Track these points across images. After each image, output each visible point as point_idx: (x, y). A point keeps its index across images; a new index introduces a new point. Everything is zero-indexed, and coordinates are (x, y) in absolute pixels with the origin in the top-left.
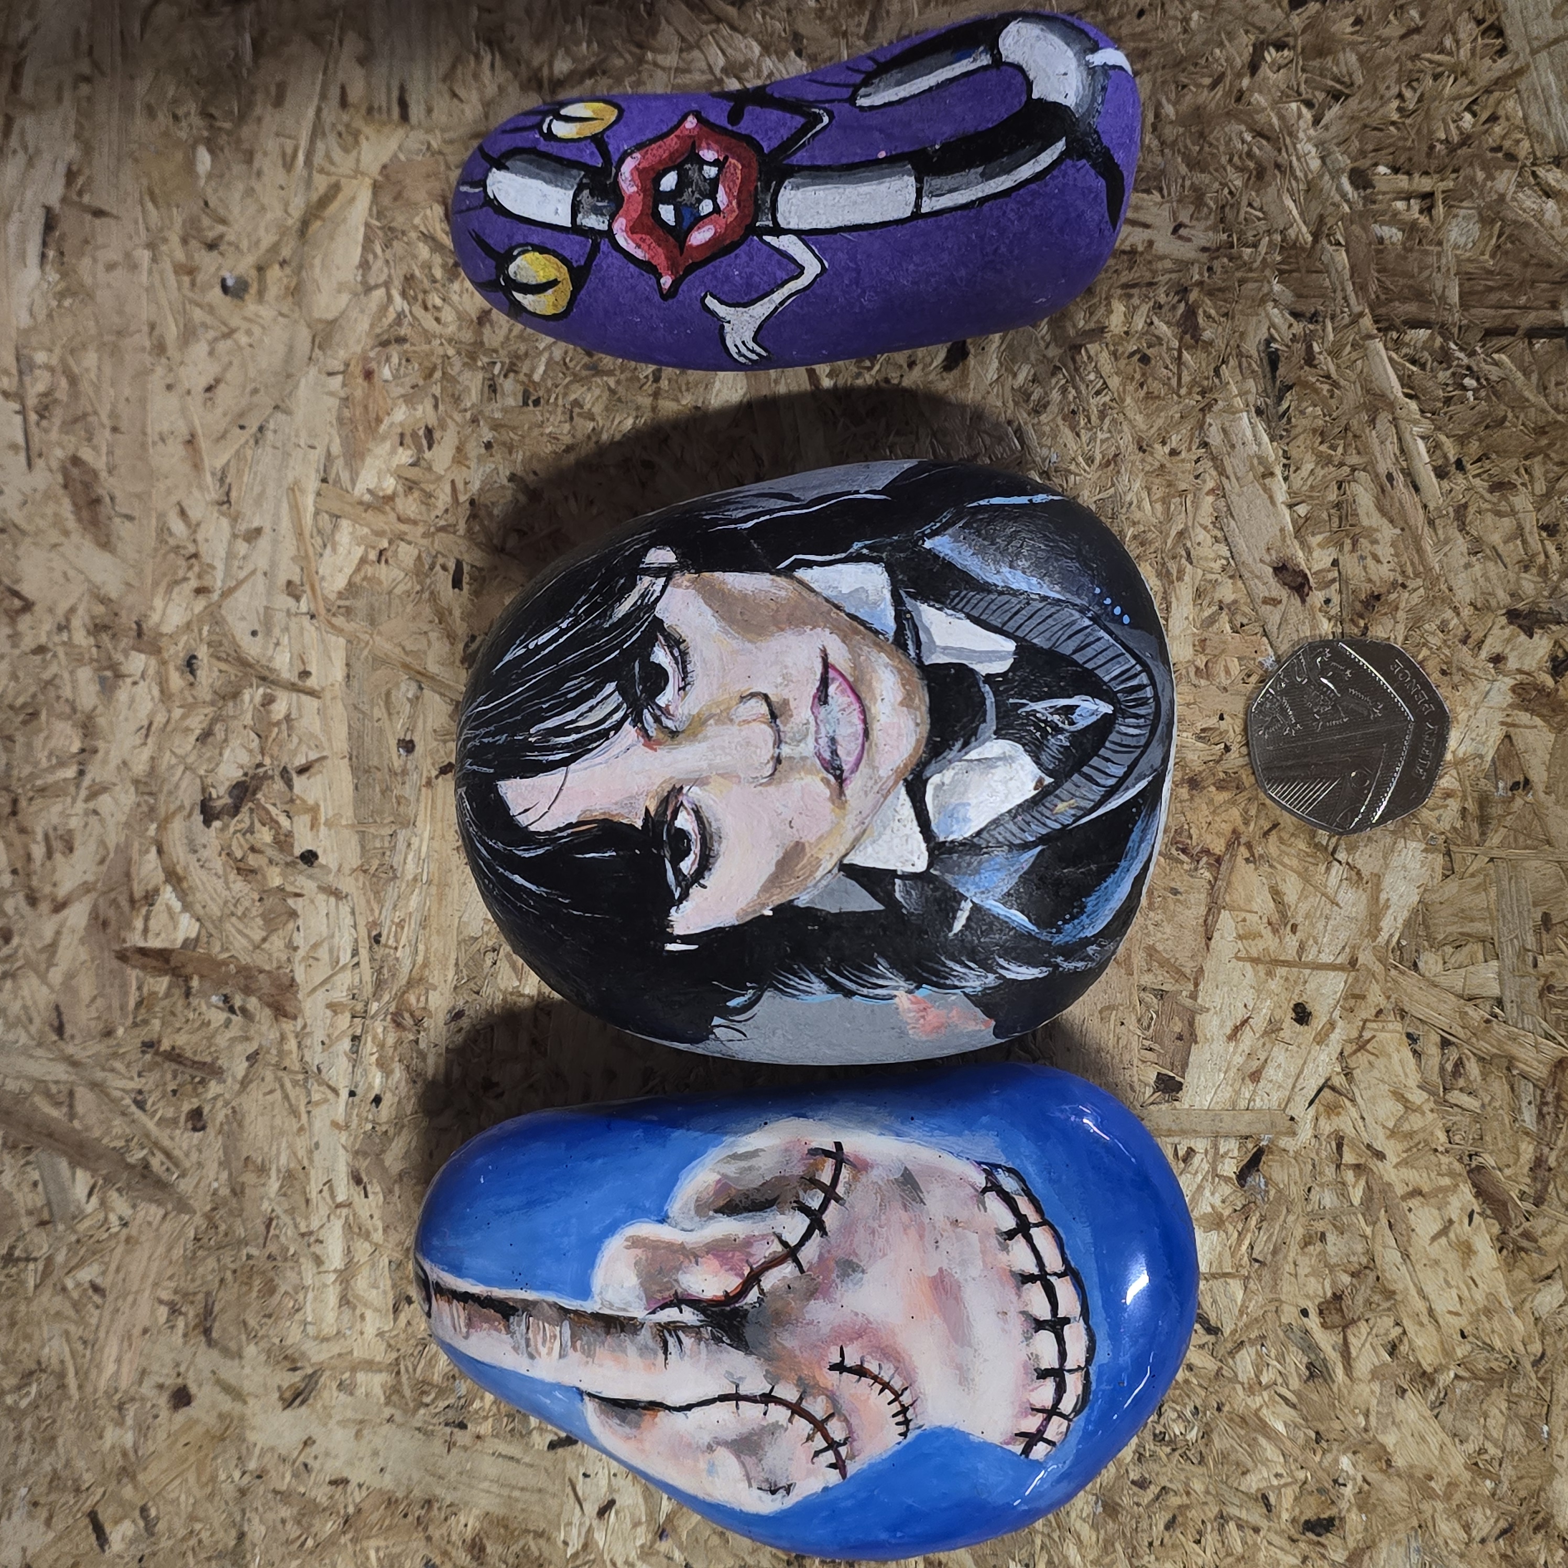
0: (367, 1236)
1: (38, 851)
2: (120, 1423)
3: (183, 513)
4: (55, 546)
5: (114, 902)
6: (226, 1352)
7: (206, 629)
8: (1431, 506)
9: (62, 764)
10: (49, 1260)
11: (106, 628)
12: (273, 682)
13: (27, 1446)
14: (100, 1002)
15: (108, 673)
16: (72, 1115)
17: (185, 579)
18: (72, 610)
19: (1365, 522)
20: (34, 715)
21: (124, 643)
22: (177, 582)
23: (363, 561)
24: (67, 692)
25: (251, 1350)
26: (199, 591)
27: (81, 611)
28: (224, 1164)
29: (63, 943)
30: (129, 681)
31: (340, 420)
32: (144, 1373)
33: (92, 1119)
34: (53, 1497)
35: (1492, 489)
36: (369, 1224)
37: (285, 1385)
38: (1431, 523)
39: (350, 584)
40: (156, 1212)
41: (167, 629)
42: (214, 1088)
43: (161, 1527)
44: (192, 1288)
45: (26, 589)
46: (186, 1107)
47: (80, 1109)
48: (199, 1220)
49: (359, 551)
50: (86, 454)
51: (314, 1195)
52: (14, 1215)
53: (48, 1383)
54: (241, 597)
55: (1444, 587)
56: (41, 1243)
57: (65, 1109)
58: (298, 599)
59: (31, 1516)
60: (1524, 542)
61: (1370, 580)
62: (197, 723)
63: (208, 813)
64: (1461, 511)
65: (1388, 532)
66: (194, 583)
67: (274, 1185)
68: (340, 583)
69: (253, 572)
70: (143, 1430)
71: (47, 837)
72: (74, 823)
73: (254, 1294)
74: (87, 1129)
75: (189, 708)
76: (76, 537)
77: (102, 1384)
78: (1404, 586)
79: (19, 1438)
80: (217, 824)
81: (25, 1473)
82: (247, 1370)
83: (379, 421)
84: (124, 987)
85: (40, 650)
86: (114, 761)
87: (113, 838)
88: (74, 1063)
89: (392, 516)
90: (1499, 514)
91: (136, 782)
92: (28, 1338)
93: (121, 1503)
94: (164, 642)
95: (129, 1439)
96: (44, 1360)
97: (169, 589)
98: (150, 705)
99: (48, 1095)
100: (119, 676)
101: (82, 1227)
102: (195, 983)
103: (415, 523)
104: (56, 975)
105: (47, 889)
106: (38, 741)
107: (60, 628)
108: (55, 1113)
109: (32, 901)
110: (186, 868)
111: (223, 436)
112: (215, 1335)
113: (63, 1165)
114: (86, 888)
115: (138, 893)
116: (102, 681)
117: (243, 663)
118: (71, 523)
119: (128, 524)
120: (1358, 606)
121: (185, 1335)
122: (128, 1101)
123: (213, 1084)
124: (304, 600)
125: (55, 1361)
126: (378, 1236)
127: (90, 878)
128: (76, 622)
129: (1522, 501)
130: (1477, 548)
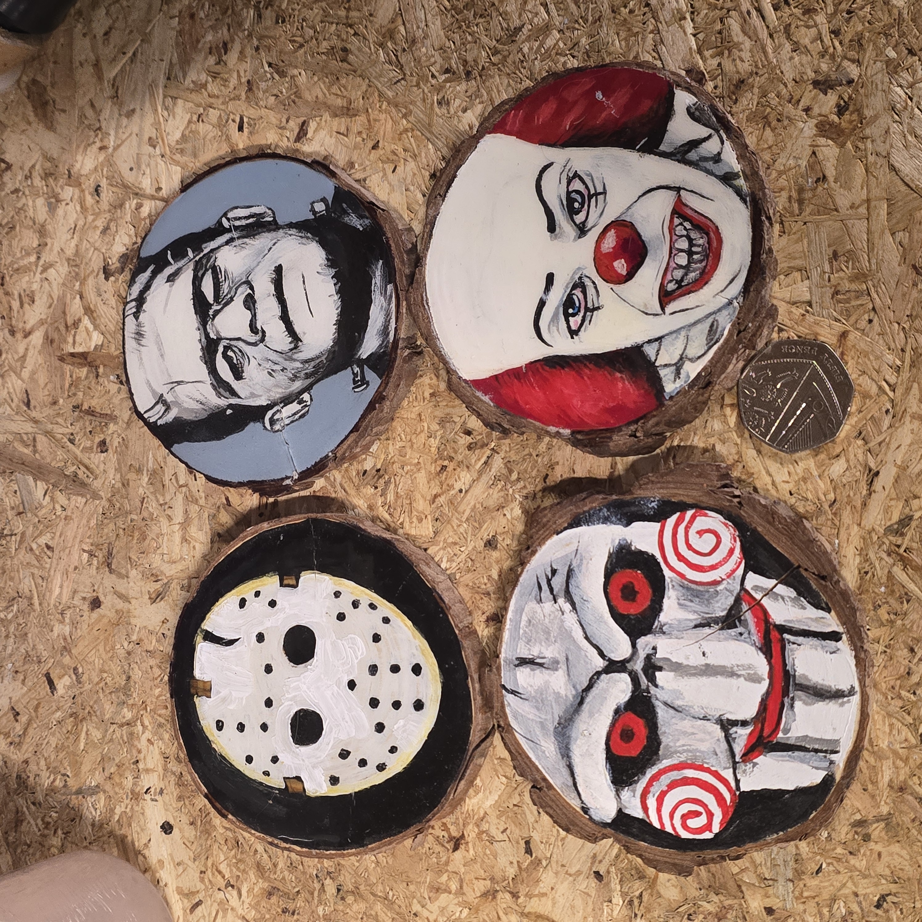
0: (196, 502)
1: (16, 305)
2: (62, 622)
3: (92, 105)
4: (24, 131)
5: (57, 328)
6: (120, 576)
7: (105, 169)
8: (771, 27)
9: (28, 254)
10: (23, 534)
11: (51, 174)
12: (141, 196)
13: (11, 640)
14: (50, 386)
15: (53, 200)
16: (35, 451)
17: (94, 142)
18: (33, 166)
19: (735, 39)
20: (13, 228)
21: (61, 182)
22: (89, 145)
23: (190, 122)
24: (31, 213)
25: (133, 573)
26: (101, 149)
27: (37, 167)
28: (118, 470)
29: (30, 354)
30: (64, 203)
31: (177, 44)
32: (75, 592)
33: (46, 453)
34: (26, 667)
35: (804, 14)
36: (197, 495)
37: (152, 590)
38: (771, 36)
39: (183, 135)
40: (81, 500)
41: (83, 172)
42: (112, 427)
43: (85, 678)
44: (101, 541)
45: (8, 157)
46: (97, 440)
47: (39, 447)
48: (105, 503)
49: (188, 116)
50: (40, 78)
51: (167, 482)
52: (4, 510)
53: (23, 603)
54: (123, 149)
55: (778, 72)
56: (19, 526)
57: (31, 448)
58: (154, 147)
59: (14, 679)
60: (822, 41)
61: (738, 72)
62: (100, 223)
63: (107, 273)
64: (787, 28)
65: (747, 44)
66: (98, 144)
67: (145, 479)
68: (178, 135)
69: (131, 135)
70: (74, 624)
71: (20, 295)
72: (35, 287)
73: (135, 541)
74: (43, 458)
75: (97, 215)
76: (34, 125)
77: (52, 602)
78: (757, 73)
79: (7, 637)
80: (112, 279)
81: (11, 655)
82: (132, 584)
83: (198, 41)
84: (63, 375)
85: (16, 191)
86: (56, 249)
87: (56, 294)
88: (36, 422)
89: (205, 94)
90: (808, 27)
91: (68, 260)
92: (12, 579)
93: (63, 667)
94: (82, 179)
95: (67, 630)
96: (20, 591)
97: (85, 149)
98: (75, 216)
99: (22, 441)
100: (58, 201)
101: (41, 513)
102: (101, 370)
103: (218, 97)
104: (25, 374)
105: (21, 325)
106: (15, 243)
107: (26, 178)
108: (26, 451)
109: (13, 333)
110: (95, 306)
111: (114, 60)
112: (113, 567)
113: (30, 479)
114: (42, 322)
115: (70, 321)
116: (50, 205)
117: (125, 186)
118: (32, 118)
119: (63, 115)
120: (732, 87)
121: (97, 568)
122: (65, 440)
123: (111, 425)
124: (157, 148)
125: (27, 591)
126: (202, 502)
127: (43, 317)
128: (35, 174)
129: (821, 19)
130: (796, 48)
